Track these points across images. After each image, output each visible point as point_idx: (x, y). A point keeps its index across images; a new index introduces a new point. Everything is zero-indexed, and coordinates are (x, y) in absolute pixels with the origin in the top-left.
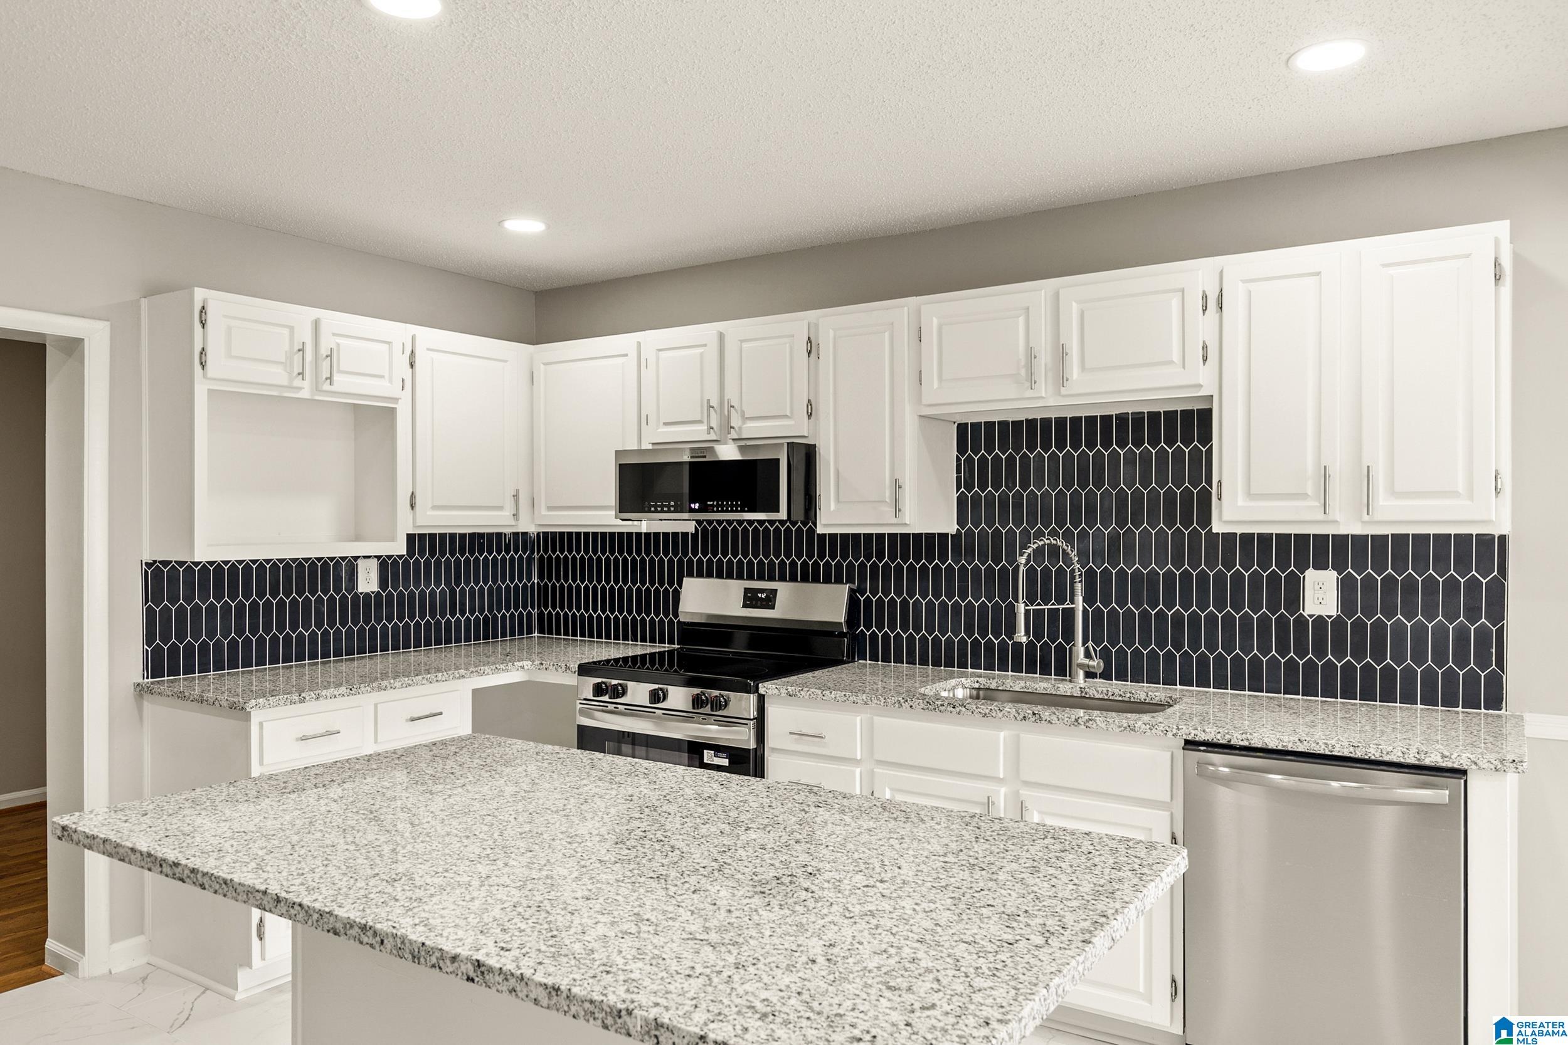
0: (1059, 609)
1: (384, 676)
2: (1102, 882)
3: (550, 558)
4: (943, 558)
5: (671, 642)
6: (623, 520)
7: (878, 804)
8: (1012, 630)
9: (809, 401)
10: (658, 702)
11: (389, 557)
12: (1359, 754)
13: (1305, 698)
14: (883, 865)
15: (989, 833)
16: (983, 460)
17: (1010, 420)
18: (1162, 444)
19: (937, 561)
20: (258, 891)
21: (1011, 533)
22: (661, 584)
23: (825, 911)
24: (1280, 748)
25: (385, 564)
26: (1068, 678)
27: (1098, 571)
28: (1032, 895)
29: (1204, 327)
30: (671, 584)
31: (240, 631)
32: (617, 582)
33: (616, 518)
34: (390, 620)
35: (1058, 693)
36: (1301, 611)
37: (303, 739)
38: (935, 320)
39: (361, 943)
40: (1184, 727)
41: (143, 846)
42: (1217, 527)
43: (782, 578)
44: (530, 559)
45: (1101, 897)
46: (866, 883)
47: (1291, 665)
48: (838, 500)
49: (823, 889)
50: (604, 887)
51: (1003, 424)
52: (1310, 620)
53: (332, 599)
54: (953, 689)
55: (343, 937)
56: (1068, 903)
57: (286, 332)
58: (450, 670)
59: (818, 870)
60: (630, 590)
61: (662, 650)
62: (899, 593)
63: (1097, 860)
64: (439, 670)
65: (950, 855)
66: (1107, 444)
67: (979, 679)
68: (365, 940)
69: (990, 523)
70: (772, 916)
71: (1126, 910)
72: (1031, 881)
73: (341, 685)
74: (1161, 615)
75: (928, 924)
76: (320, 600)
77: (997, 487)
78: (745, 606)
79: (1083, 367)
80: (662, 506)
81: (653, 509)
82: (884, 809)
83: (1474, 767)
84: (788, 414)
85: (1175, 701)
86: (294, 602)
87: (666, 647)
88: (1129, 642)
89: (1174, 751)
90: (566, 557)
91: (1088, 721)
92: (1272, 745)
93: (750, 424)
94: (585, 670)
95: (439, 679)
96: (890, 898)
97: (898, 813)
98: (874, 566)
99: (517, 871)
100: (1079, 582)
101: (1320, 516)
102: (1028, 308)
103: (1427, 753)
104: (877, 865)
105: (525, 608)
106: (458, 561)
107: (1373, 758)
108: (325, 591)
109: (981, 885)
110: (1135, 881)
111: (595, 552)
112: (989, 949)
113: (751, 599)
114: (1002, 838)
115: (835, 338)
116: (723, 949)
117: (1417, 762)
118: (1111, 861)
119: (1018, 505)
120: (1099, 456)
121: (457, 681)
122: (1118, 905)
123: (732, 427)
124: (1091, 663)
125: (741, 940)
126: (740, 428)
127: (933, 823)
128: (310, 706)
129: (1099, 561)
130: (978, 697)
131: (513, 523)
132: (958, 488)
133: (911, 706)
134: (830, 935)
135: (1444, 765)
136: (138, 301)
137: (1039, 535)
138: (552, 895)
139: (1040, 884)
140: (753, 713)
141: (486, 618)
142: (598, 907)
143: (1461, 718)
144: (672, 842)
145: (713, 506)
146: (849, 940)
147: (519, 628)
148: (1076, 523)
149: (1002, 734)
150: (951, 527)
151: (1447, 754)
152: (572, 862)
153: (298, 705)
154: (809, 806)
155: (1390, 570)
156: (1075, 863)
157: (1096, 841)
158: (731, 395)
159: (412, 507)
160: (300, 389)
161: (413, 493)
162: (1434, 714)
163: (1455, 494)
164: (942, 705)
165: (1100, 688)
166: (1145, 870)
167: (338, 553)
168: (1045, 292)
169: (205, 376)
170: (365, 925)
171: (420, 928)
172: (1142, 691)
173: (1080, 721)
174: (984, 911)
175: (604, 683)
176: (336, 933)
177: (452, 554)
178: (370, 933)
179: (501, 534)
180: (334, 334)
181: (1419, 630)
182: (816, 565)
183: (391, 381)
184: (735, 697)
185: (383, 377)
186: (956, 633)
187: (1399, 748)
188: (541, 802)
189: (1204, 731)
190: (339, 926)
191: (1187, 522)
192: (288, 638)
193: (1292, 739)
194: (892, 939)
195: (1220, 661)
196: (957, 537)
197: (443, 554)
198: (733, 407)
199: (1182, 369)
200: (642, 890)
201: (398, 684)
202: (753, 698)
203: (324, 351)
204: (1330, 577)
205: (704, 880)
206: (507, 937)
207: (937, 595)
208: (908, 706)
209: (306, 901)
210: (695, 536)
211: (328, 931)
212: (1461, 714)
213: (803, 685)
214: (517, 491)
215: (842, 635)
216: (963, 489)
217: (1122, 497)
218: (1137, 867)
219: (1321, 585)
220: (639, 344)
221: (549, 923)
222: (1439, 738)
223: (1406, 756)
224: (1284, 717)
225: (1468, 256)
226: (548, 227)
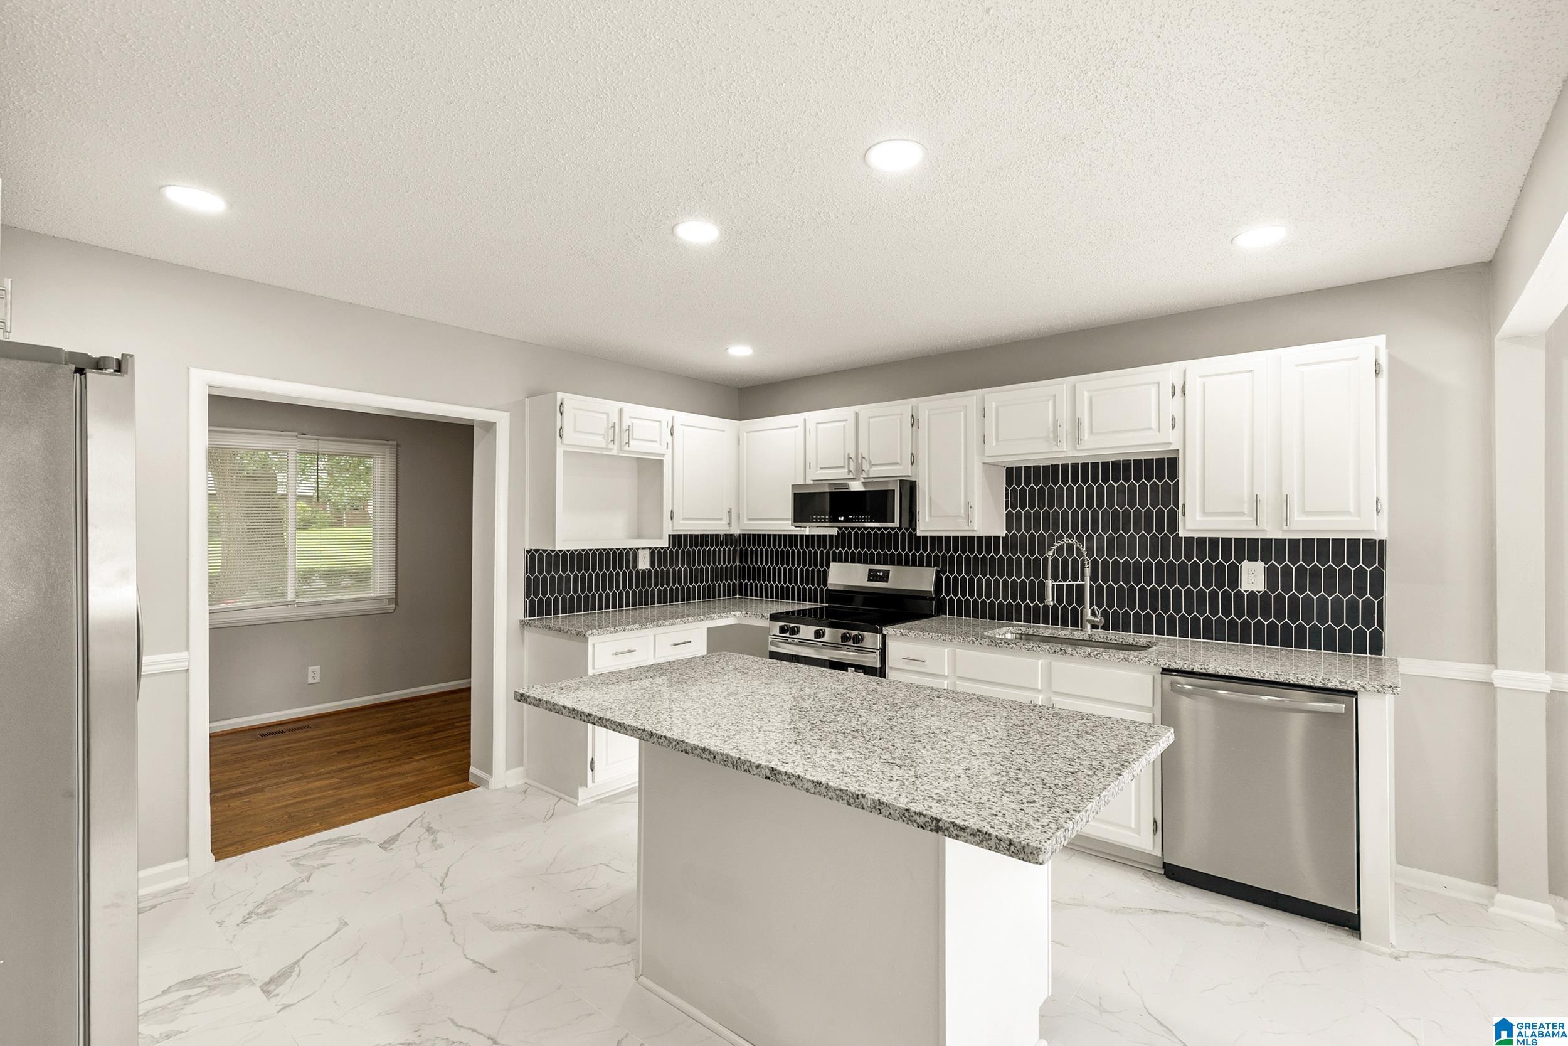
0: (1073, 585)
1: (659, 619)
2: (1122, 744)
3: (747, 549)
4: (997, 551)
5: (822, 602)
6: (796, 527)
7: (975, 697)
8: (1042, 598)
9: (912, 454)
10: (820, 638)
11: (656, 548)
12: (1282, 680)
13: (1242, 644)
14: (987, 730)
15: (1047, 715)
16: (1023, 490)
17: (1041, 465)
18: (1143, 480)
19: (992, 553)
20: (640, 729)
21: (1041, 536)
22: (816, 566)
23: (959, 752)
24: (1227, 674)
25: (654, 553)
26: (1080, 628)
27: (1100, 561)
28: (1081, 749)
29: (1173, 406)
30: (822, 566)
31: (575, 591)
32: (788, 565)
33: (792, 525)
34: (656, 586)
35: (1074, 638)
36: (1239, 588)
37: (616, 654)
38: (994, 404)
39: (702, 758)
40: (1162, 660)
41: (569, 705)
42: (1182, 534)
43: (892, 563)
44: (735, 550)
45: (1124, 752)
46: (979, 739)
47: (1232, 623)
48: (930, 515)
49: (955, 741)
50: (828, 734)
51: (1037, 468)
52: (1246, 594)
53: (624, 573)
54: (1005, 634)
55: (691, 755)
56: (1104, 754)
57: (605, 416)
58: (695, 616)
59: (949, 731)
60: (796, 570)
61: (817, 606)
62: (968, 573)
63: (1117, 732)
64: (688, 616)
65: (1026, 726)
66: (1106, 480)
67: (1022, 628)
68: (704, 756)
69: (1028, 530)
70: (929, 753)
71: (1140, 760)
72: (1078, 742)
73: (635, 623)
74: (1142, 589)
75: (1021, 761)
76: (618, 573)
77: (1032, 506)
78: (869, 580)
79: (1091, 432)
80: (821, 519)
81: (815, 520)
82: (980, 700)
83: (1362, 689)
84: (899, 462)
85: (1153, 644)
86: (604, 574)
87: (819, 605)
88: (1121, 606)
89: (1155, 675)
90: (757, 549)
91: (1097, 655)
92: (1222, 672)
93: (874, 469)
94: (774, 617)
95: (690, 621)
96: (995, 747)
97: (989, 703)
98: (952, 556)
99: (777, 724)
100: (1088, 567)
101: (1254, 527)
102: (1055, 395)
103: (1329, 680)
104: (984, 730)
105: (731, 580)
106: (694, 551)
107: (1292, 682)
108: (621, 568)
109: (1049, 742)
110: (1143, 744)
111: (775, 546)
112: (1060, 775)
113: (873, 576)
114: (1056, 718)
115: (929, 415)
116: (906, 768)
117: (1322, 686)
118: (1126, 733)
119: (1046, 518)
120: (1100, 487)
121: (699, 622)
122: (1135, 757)
123: (863, 471)
124: (1096, 619)
125: (914, 764)
126: (868, 471)
127: (1011, 709)
128: (621, 635)
129: (1100, 554)
130: (1021, 639)
131: (728, 528)
132: (1007, 507)
133: (981, 643)
134: (965, 764)
135: (1341, 688)
136: (524, 400)
137: (1061, 537)
138: (800, 737)
139: (1084, 743)
140: (879, 646)
141: (709, 585)
142: (828, 745)
143: (1352, 659)
144: (859, 713)
145: (852, 518)
146: (977, 767)
147: (729, 592)
148: (1085, 530)
149: (1040, 662)
150: (1002, 532)
151: (1344, 681)
152: (805, 721)
153: (614, 634)
154: (933, 697)
155: (1301, 562)
156: (1104, 733)
157: (1115, 722)
158: (863, 450)
159: (672, 519)
160: (612, 449)
161: (672, 511)
162: (1334, 656)
163: (1348, 513)
164: (1001, 643)
165: (1101, 635)
166: (1149, 739)
167: (627, 546)
168: (1066, 386)
169: (562, 443)
170: (704, 748)
171: (735, 751)
172: (1130, 638)
173: (1091, 654)
174: (1054, 756)
175: (786, 626)
176: (686, 753)
177: (691, 547)
178: (707, 753)
179: (718, 535)
180: (631, 417)
181: (1323, 602)
182: (914, 555)
183: (661, 444)
184: (868, 635)
185: (657, 442)
186: (1005, 599)
187: (1310, 676)
188: (776, 689)
189: (1175, 663)
190: (688, 748)
191: (1160, 529)
192: (601, 596)
193: (1235, 668)
194: (1002, 767)
195: (1183, 619)
196: (1006, 538)
197: (685, 547)
198: (864, 458)
199: (1158, 433)
200: (850, 737)
201: (667, 624)
202: (879, 636)
203: (625, 427)
204: (1259, 566)
205: (884, 733)
206: (784, 757)
207: (992, 574)
208: (979, 643)
209: (668, 735)
210: (837, 537)
211: (682, 751)
212: (1352, 657)
213: (911, 629)
214: (731, 509)
215: (931, 599)
216: (1010, 508)
217: (1116, 514)
218: (1143, 737)
219: (1253, 571)
220: (805, 420)
221: (804, 751)
222: (1337, 671)
223: (1315, 681)
224: (1227, 654)
225: (1356, 358)
226: (754, 351)
